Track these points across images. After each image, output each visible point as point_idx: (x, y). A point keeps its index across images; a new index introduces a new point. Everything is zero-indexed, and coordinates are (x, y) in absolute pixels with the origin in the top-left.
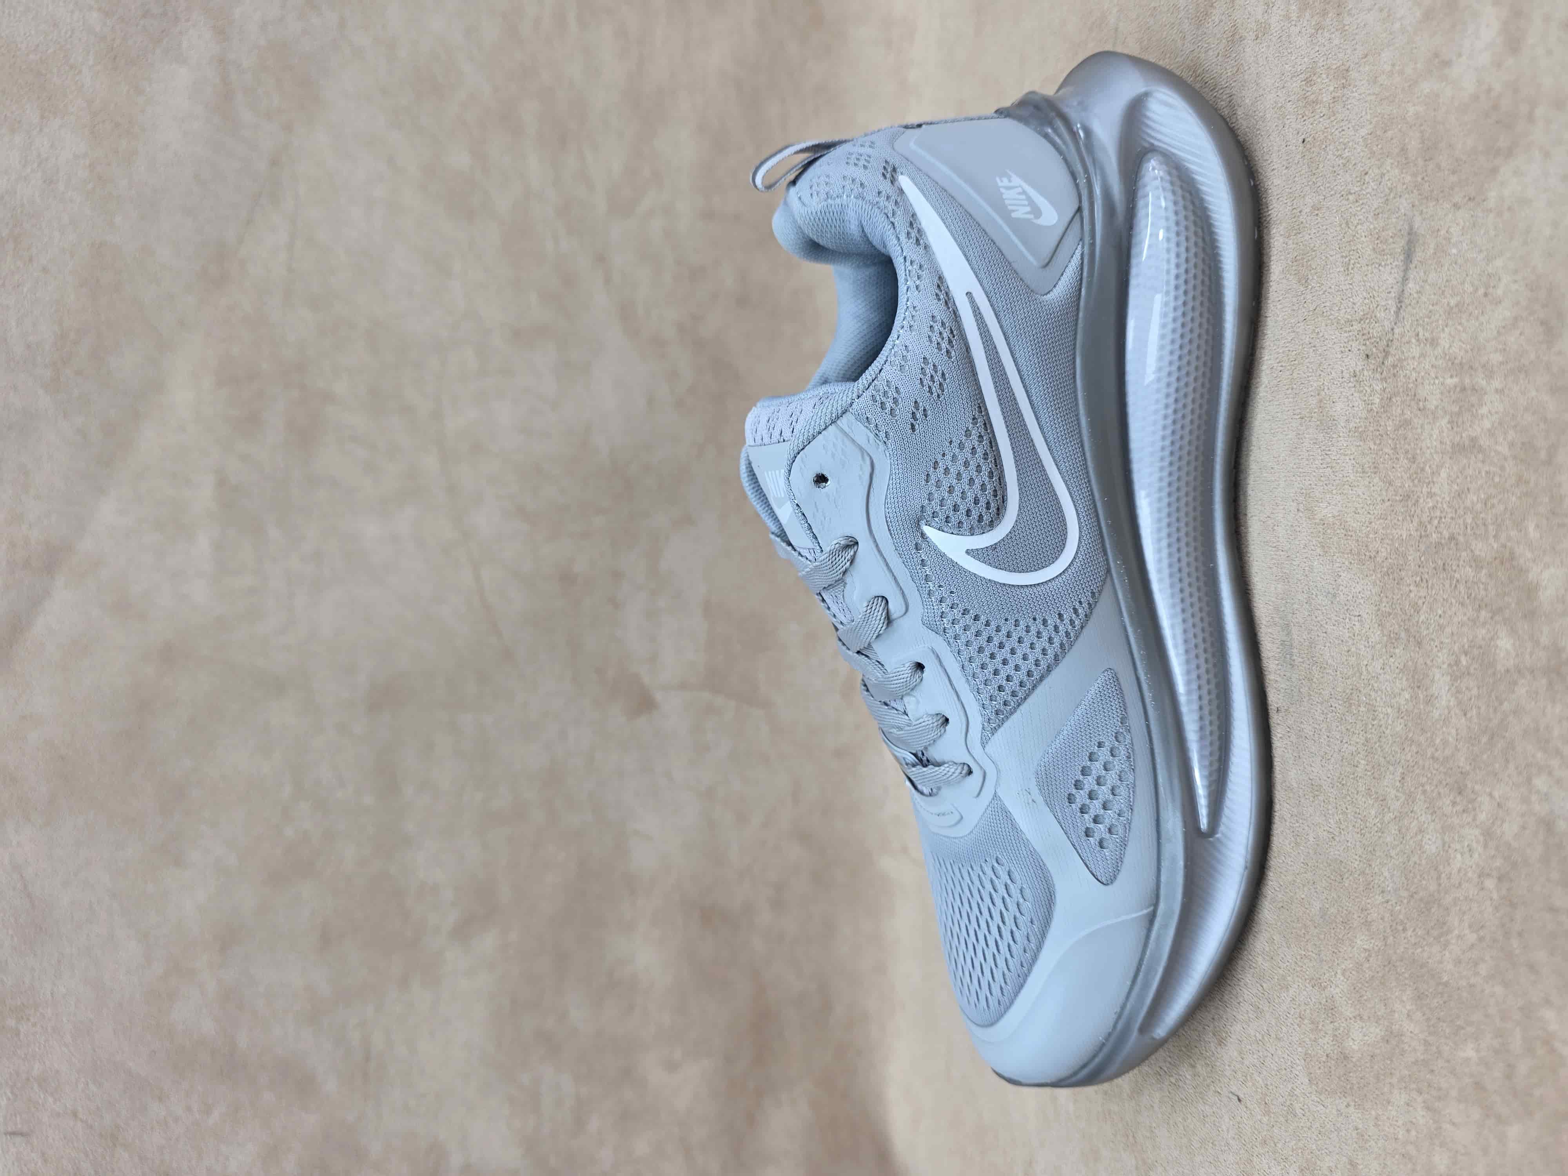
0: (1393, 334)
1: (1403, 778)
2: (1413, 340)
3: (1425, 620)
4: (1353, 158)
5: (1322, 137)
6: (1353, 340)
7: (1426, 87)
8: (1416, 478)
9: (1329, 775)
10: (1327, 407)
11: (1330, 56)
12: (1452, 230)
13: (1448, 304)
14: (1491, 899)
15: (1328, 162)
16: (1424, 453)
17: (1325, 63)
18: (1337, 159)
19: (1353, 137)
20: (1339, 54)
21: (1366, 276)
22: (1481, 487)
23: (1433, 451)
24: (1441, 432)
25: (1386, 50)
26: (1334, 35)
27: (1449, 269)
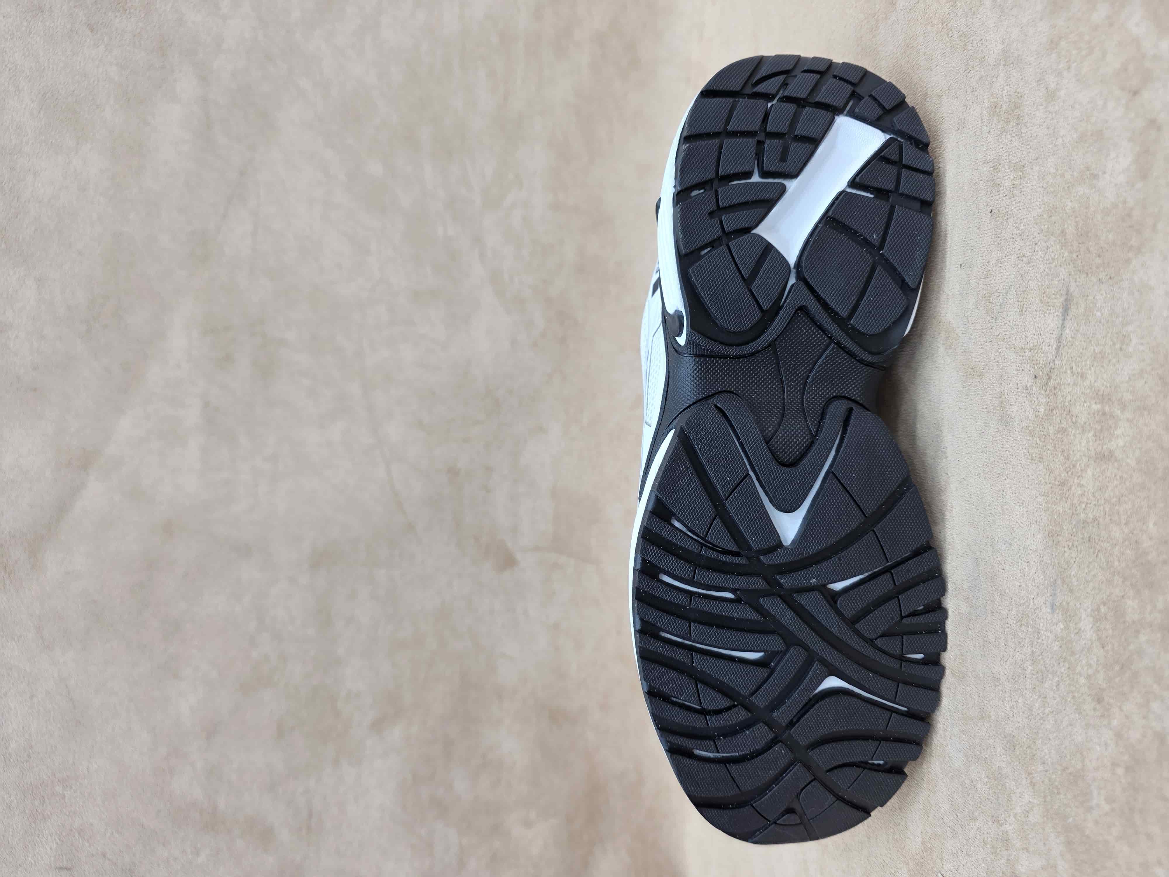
0: (1054, 364)
1: (1058, 685)
2: (1069, 372)
3: (1075, 575)
4: (1026, 231)
5: (1005, 211)
6: (1025, 363)
7: (1081, 190)
8: (1070, 471)
9: (1006, 673)
10: (1006, 408)
11: (1011, 153)
12: (1097, 297)
13: (1094, 350)
14: (1120, 782)
15: (1009, 231)
16: (1075, 454)
17: (1007, 158)
18: (1015, 230)
19: (1027, 216)
20: (1017, 153)
21: (1035, 318)
22: (1116, 486)
23: (1082, 454)
24: (1088, 442)
25: (1052, 157)
26: (1014, 139)
27: (1094, 326)
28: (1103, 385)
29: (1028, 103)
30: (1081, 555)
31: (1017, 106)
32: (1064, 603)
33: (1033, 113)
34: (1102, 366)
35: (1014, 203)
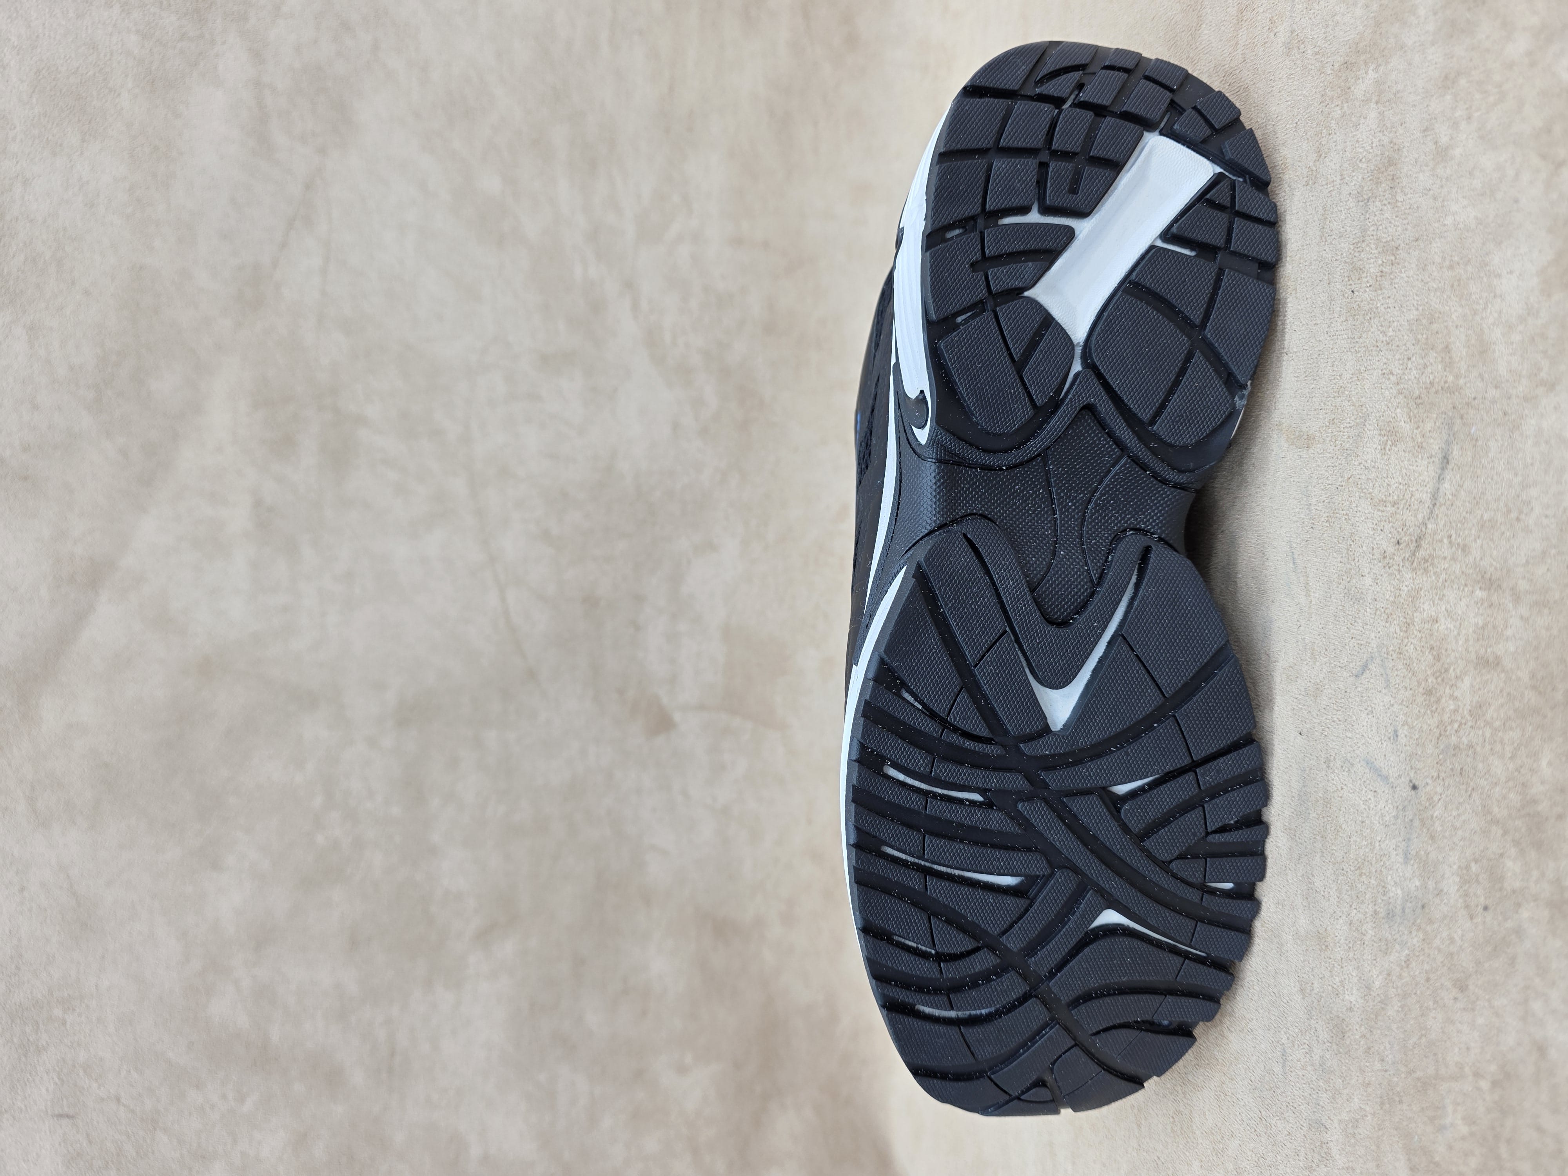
0: (1426, 528)
1: (1408, 960)
2: (1445, 541)
4: (1397, 339)
5: (1367, 308)
6: (1385, 521)
8: (1440, 676)
9: (1337, 934)
11: (1381, 228)
12: (1490, 444)
13: (1482, 516)
14: (1484, 1100)
15: (1372, 335)
16: (1449, 655)
17: (1375, 233)
18: (1381, 335)
19: (1399, 318)
20: (1389, 229)
21: (1402, 461)
22: (1502, 705)
23: (1458, 655)
24: (1467, 640)
25: (1437, 240)
26: (1385, 208)
27: (1484, 482)
28: (1491, 565)
29: (1408, 159)
30: (1449, 792)
31: (1391, 162)
32: (1422, 853)
33: (1414, 175)
34: (1492, 540)
35: (1381, 298)
